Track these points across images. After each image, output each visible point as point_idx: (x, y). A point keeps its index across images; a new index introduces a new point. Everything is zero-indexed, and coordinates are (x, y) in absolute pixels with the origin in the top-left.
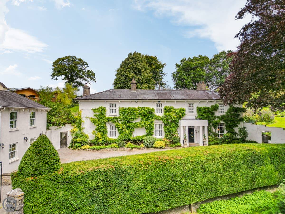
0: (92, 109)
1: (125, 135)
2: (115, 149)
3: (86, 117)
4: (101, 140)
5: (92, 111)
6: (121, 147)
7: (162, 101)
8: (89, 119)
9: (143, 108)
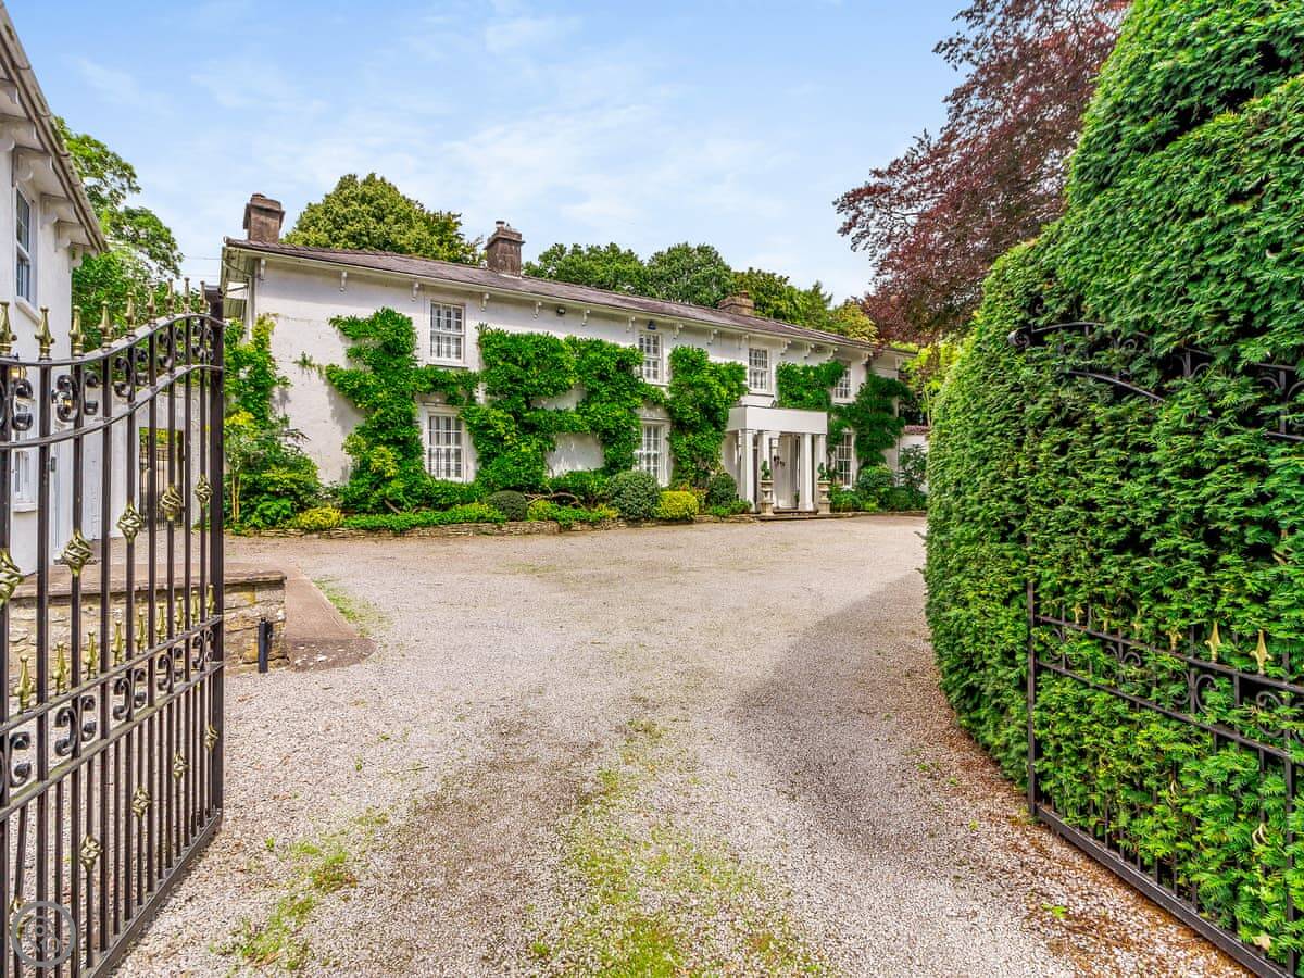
0: (334, 322)
1: (518, 465)
2: (485, 527)
3: (300, 359)
4: (397, 485)
5: (334, 331)
6: (512, 520)
7: (663, 325)
8: (315, 373)
9: (596, 346)
